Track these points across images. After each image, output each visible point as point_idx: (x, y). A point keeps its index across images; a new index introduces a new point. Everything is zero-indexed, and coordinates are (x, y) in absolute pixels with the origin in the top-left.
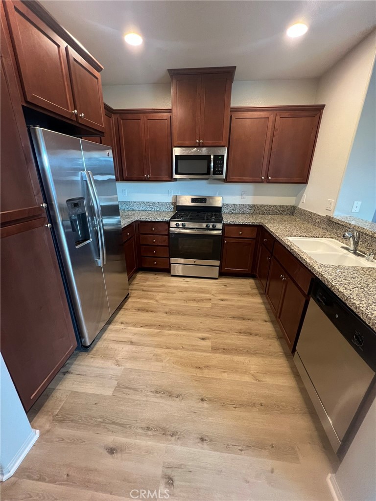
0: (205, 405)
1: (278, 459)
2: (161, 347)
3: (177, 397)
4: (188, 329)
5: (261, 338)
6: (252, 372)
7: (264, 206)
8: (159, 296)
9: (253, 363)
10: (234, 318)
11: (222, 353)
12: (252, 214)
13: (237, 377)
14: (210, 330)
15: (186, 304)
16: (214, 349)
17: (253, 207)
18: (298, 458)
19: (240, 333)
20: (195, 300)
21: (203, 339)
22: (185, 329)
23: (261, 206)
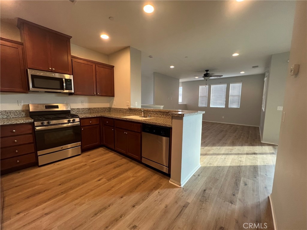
0: (124, 198)
1: (158, 189)
2: (77, 199)
3: (109, 206)
4: (86, 182)
5: (125, 165)
6: (132, 176)
7: (96, 108)
8: (41, 181)
9: (130, 173)
10: (107, 165)
11: (114, 179)
12: (90, 113)
13: (128, 181)
14: (100, 175)
15: (71, 174)
16: (109, 180)
17: (89, 109)
18: (161, 185)
19: (115, 168)
20: (75, 169)
21: (99, 180)
22: (83, 183)
23: (94, 108)
